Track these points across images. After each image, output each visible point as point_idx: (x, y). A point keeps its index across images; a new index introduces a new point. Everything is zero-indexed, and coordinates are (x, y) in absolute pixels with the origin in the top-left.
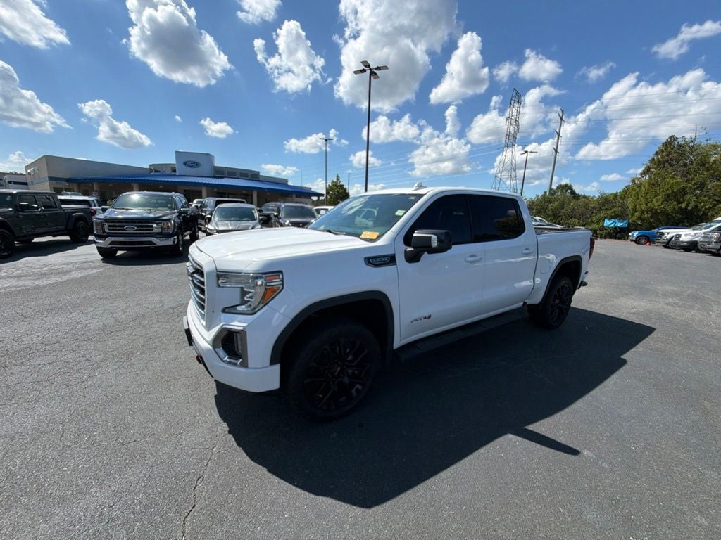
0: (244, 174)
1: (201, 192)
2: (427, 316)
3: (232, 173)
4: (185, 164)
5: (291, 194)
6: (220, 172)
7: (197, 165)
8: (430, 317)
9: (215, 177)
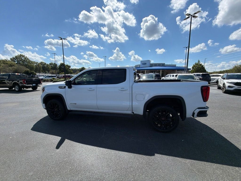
0: (159, 65)
1: (144, 72)
2: (75, 103)
3: (156, 65)
4: (143, 64)
5: (175, 70)
6: (152, 65)
7: (145, 64)
8: (76, 104)
9: (150, 67)
